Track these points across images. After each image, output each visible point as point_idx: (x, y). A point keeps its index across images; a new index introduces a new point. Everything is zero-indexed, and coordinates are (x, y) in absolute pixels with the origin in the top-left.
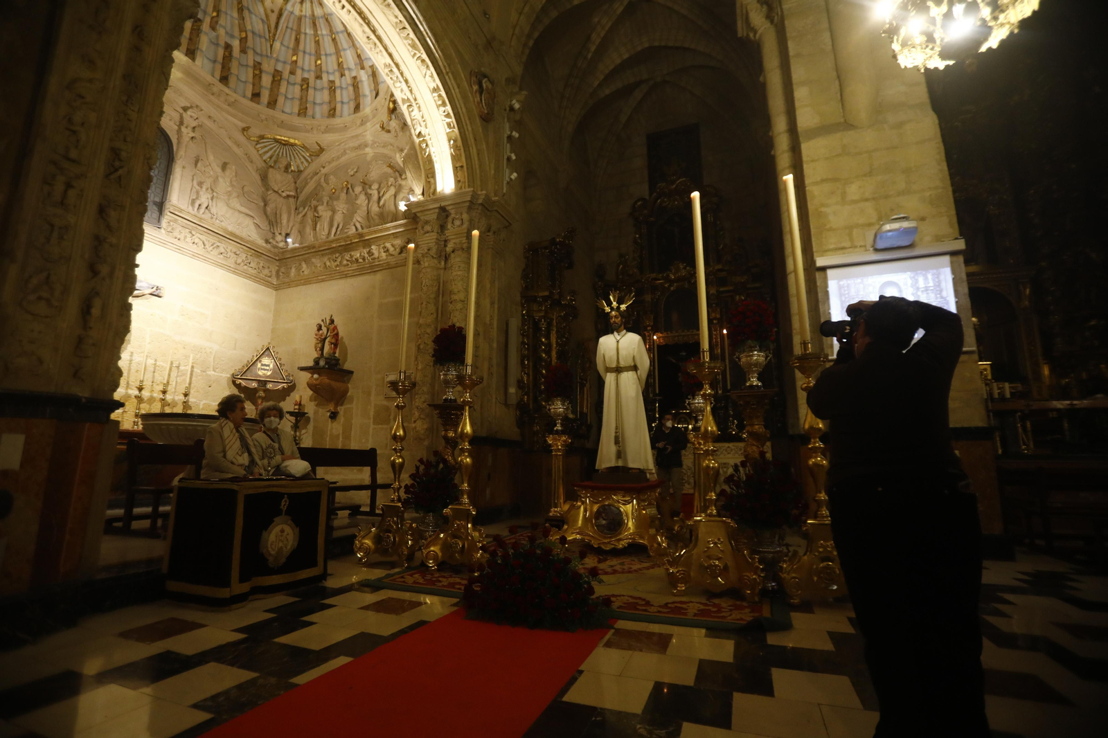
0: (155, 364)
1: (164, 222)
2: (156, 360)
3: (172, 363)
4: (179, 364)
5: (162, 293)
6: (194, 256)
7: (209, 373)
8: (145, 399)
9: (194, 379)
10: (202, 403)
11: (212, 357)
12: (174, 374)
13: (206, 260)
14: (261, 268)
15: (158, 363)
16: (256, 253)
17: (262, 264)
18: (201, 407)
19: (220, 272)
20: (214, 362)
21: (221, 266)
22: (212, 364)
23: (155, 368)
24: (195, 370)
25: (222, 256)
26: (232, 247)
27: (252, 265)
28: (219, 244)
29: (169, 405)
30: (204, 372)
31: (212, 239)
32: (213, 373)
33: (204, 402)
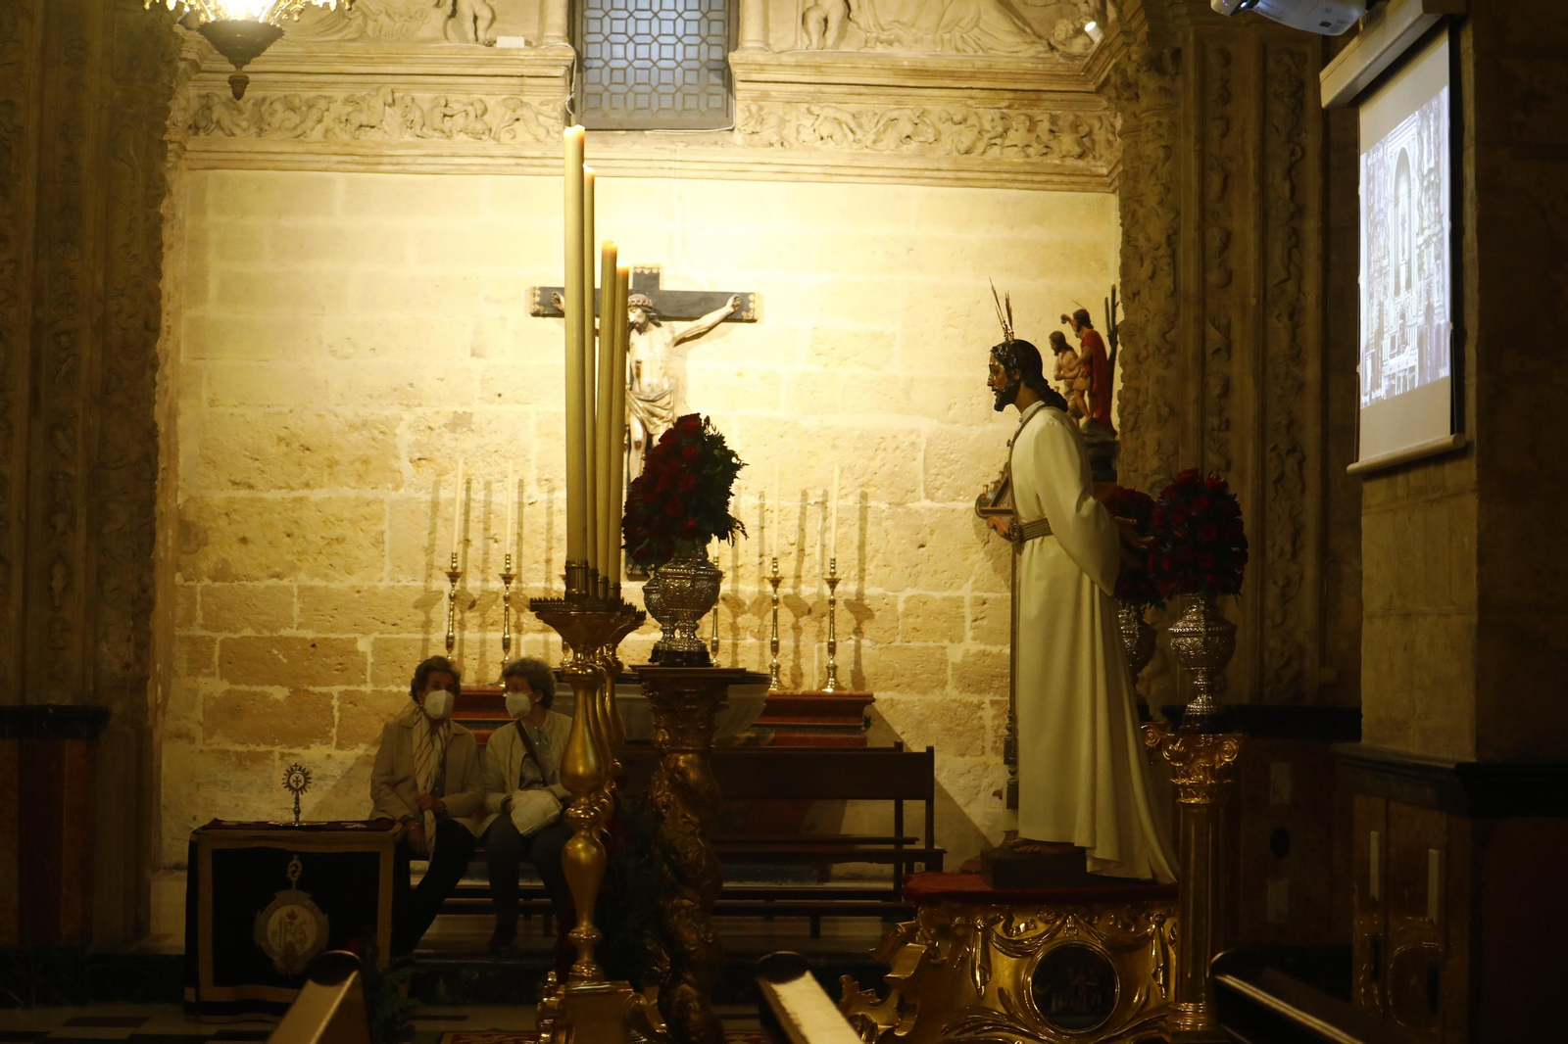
0: (762, 506)
1: (739, 116)
2: (762, 496)
3: (805, 495)
4: (825, 494)
5: (757, 307)
6: (831, 174)
7: (915, 505)
8: (748, 602)
9: (871, 529)
10: (903, 596)
11: (920, 456)
12: (813, 526)
13: (863, 174)
14: (1045, 137)
15: (768, 502)
16: (1019, 94)
17: (1045, 126)
18: (901, 607)
19: (917, 193)
20: (926, 470)
21: (914, 176)
22: (921, 477)
23: (762, 518)
24: (872, 503)
25: (913, 145)
26: (938, 104)
27: (1014, 137)
28: (895, 114)
29: (810, 611)
30: (899, 505)
31: (871, 105)
32: (928, 503)
33: (909, 592)
